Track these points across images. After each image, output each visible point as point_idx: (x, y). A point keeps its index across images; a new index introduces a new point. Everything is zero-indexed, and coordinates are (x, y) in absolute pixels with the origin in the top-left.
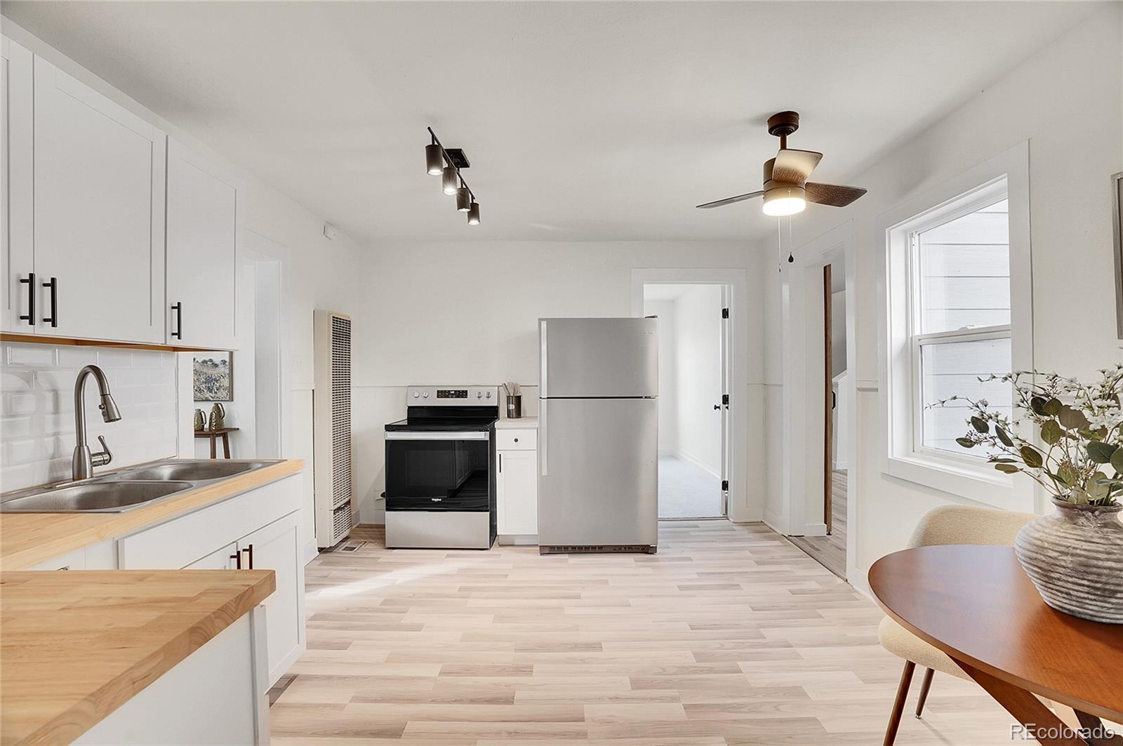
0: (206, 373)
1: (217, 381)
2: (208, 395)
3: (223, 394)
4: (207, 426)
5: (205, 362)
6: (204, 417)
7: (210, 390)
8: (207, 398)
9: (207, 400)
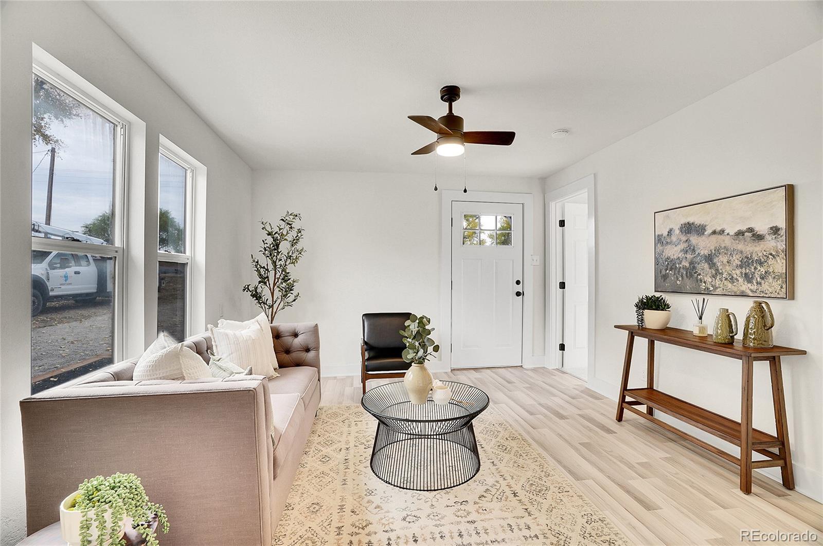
0: (741, 252)
1: (761, 264)
2: (745, 287)
3: (772, 286)
4: (739, 336)
5: (740, 233)
6: (733, 323)
7: (748, 278)
8: (743, 292)
9: (743, 295)
